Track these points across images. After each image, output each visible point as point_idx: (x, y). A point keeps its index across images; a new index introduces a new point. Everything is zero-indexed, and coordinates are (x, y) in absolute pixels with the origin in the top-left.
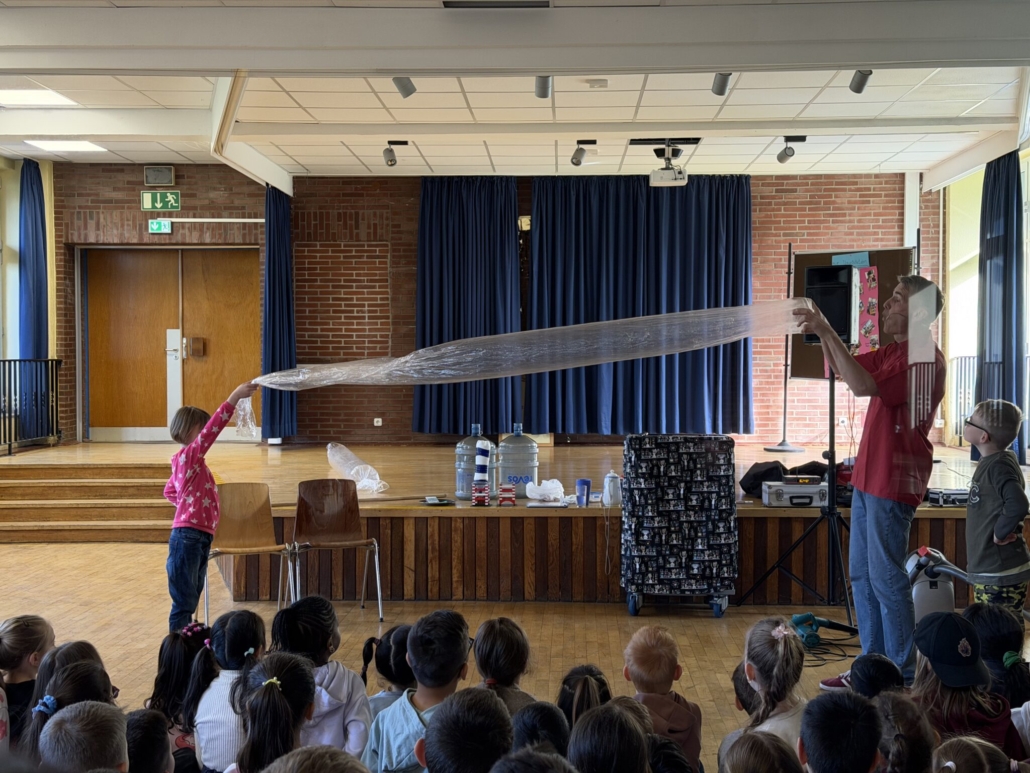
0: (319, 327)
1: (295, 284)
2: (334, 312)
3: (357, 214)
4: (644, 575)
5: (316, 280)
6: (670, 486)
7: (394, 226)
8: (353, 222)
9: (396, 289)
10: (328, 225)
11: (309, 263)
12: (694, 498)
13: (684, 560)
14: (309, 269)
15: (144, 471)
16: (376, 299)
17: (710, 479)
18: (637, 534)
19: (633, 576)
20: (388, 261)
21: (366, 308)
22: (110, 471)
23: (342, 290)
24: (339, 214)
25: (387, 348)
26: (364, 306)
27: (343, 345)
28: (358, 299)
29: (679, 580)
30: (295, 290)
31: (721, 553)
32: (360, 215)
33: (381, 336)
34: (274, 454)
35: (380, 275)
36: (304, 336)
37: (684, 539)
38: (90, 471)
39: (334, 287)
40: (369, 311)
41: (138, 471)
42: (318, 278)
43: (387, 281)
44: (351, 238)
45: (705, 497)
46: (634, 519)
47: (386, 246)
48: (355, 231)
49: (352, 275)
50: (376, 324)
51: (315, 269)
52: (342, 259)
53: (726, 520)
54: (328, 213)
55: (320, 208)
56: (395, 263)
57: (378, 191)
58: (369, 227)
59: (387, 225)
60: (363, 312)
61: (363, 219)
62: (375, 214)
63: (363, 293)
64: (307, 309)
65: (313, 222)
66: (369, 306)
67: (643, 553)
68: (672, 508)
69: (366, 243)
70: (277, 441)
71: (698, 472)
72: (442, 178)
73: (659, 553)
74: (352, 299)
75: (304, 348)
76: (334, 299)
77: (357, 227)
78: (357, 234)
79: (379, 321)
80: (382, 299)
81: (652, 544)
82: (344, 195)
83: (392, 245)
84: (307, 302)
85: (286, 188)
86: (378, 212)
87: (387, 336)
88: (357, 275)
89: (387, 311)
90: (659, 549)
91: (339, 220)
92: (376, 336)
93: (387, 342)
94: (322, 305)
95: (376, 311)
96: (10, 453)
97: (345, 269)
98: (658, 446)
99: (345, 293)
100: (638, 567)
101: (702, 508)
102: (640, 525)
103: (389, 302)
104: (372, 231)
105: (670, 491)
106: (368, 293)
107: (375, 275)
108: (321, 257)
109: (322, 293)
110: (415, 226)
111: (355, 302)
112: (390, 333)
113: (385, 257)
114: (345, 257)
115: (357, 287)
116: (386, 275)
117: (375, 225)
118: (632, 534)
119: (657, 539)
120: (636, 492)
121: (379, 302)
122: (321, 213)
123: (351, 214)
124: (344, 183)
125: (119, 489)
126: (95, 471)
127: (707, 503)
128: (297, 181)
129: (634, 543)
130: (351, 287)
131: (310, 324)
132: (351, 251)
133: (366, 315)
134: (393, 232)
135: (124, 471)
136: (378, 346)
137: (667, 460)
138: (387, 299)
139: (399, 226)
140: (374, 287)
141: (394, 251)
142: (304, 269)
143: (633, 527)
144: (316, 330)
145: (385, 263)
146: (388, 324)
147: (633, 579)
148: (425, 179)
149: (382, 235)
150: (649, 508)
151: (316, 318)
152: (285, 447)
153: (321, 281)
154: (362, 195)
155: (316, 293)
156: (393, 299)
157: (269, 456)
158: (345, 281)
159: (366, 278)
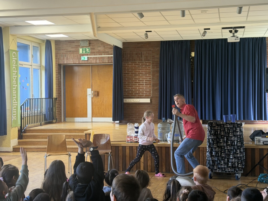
0: (130, 87)
1: (123, 74)
2: (135, 83)
4: (213, 166)
5: (129, 73)
6: (221, 138)
7: (153, 56)
8: (140, 56)
9: (153, 75)
10: (133, 57)
11: (127, 68)
12: (229, 142)
13: (226, 162)
14: (127, 70)
15: (76, 131)
16: (147, 79)
17: (234, 136)
18: (211, 153)
19: (210, 166)
21: (144, 81)
22: (67, 131)
23: (137, 76)
24: (136, 53)
25: (151, 94)
26: (143, 81)
27: (137, 93)
28: (142, 79)
29: (224, 168)
30: (123, 76)
31: (238, 160)
32: (142, 53)
33: (149, 90)
34: (117, 126)
35: (149, 71)
36: (126, 90)
37: (226, 154)
38: (61, 131)
39: (135, 75)
40: (145, 82)
41: (74, 131)
42: (130, 73)
43: (150, 73)
44: (140, 60)
45: (233, 142)
46: (210, 148)
47: (150, 62)
48: (141, 58)
49: (140, 71)
50: (147, 86)
51: (129, 70)
52: (137, 67)
53: (240, 149)
54: (133, 53)
55: (131, 51)
56: (153, 68)
57: (148, 46)
58: (145, 57)
59: (151, 56)
60: (143, 83)
61: (143, 54)
62: (147, 53)
63: (143, 77)
64: (127, 82)
65: (128, 56)
66: (145, 81)
67: (213, 159)
68: (222, 145)
69: (144, 62)
70: (118, 122)
71: (231, 133)
72: (166, 41)
73: (218, 159)
74: (140, 79)
75: (126, 94)
76: (135, 79)
77: (141, 57)
78: (142, 59)
79: (148, 85)
80: (149, 79)
81: (216, 156)
82: (138, 47)
83: (152, 62)
84: (127, 80)
85: (120, 46)
87: (151, 90)
88: (142, 71)
89: (151, 82)
90: (218, 158)
91: (136, 55)
92: (147, 90)
93: (151, 92)
94: (131, 81)
95: (147, 82)
96: (41, 125)
97: (138, 70)
98: (217, 125)
99: (138, 77)
100: (211, 163)
101: (232, 145)
102: (212, 150)
104: (146, 58)
105: (222, 140)
106: (145, 77)
107: (147, 71)
108: (131, 66)
109: (131, 77)
110: (158, 56)
111: (141, 80)
112: (151, 89)
113: (150, 66)
115: (142, 75)
116: (150, 71)
117: (147, 56)
118: (209, 153)
119: (217, 155)
120: (210, 140)
121: (148, 80)
122: (131, 53)
123: (140, 53)
124: (138, 44)
125: (69, 136)
126: (63, 131)
127: (233, 143)
128: (124, 44)
129: (210, 156)
130: (140, 75)
131: (128, 86)
132: (140, 64)
133: (144, 83)
134: (152, 58)
135: (70, 131)
136: (148, 93)
137: (220, 130)
138: (151, 79)
139: (154, 56)
140: (147, 75)
141: (153, 64)
142: (126, 70)
143: (210, 151)
144: (129, 88)
145: (150, 68)
146: (151, 86)
147: (210, 167)
148: (161, 41)
149: (149, 59)
150: (215, 145)
151: (129, 85)
152: (120, 124)
153: (131, 73)
154: (143, 47)
155: (129, 77)
156: (152, 79)
157: (116, 127)
158: (138, 73)
159: (144, 72)
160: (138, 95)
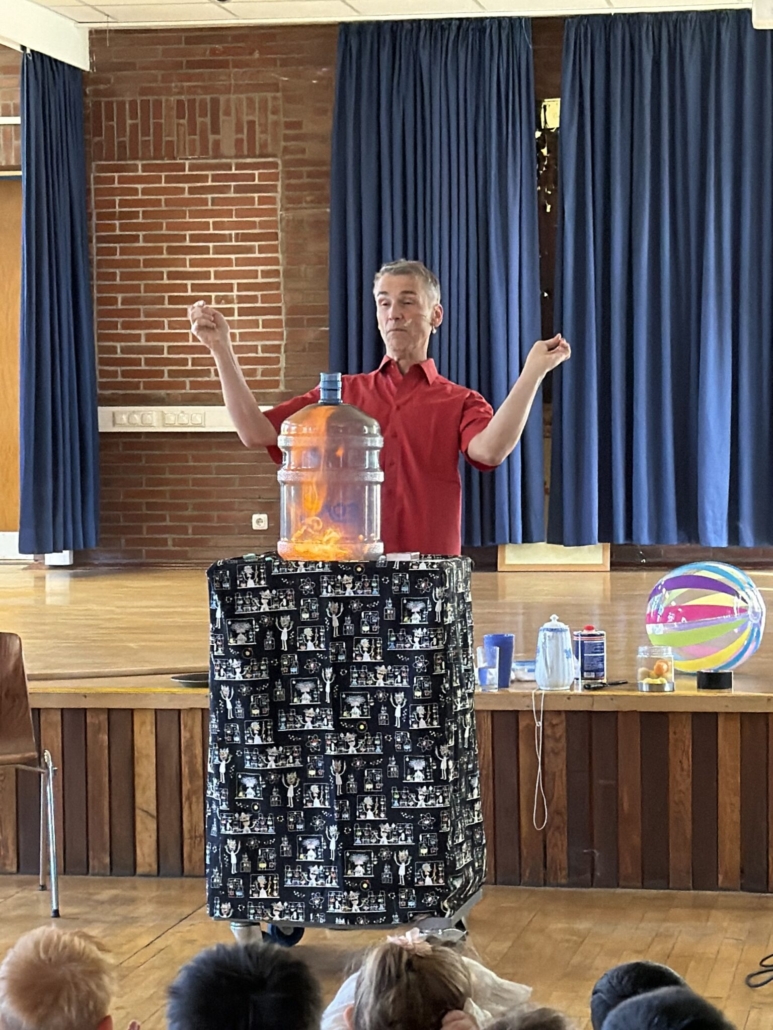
0: (142, 332)
1: (94, 245)
2: (172, 300)
3: (215, 102)
5: (136, 238)
7: (289, 125)
8: (208, 120)
9: (294, 253)
10: (158, 126)
11: (123, 203)
14: (123, 215)
16: (254, 274)
20: (278, 196)
21: (235, 293)
23: (188, 257)
24: (180, 103)
25: (276, 372)
26: (230, 288)
27: (189, 367)
28: (218, 275)
30: (95, 258)
32: (222, 103)
33: (266, 349)
34: (58, 585)
35: (262, 225)
36: (113, 350)
39: (171, 250)
40: (241, 299)
42: (141, 234)
43: (275, 236)
44: (204, 151)
47: (274, 165)
48: (211, 138)
49: (206, 226)
50: (255, 324)
51: (135, 215)
52: (186, 195)
54: (158, 104)
55: (144, 92)
56: (291, 201)
57: (257, 55)
58: (239, 130)
59: (276, 124)
60: (229, 300)
61: (227, 113)
62: (251, 101)
63: (228, 262)
64: (120, 297)
65: (129, 122)
66: (241, 287)
67: (247, 830)
68: (309, 726)
69: (233, 161)
70: (64, 557)
72: (379, 25)
73: (281, 830)
74: (207, 275)
75: (114, 374)
76: (171, 276)
77: (216, 130)
78: (217, 144)
79: (260, 318)
80: (266, 274)
81: (266, 808)
82: (191, 65)
83: (286, 164)
84: (118, 281)
85: (76, 54)
86: (256, 96)
87: (277, 348)
88: (217, 226)
89: (277, 298)
90: (280, 819)
91: (181, 116)
92: (254, 349)
93: (277, 361)
94: (148, 288)
95: (254, 299)
97: (193, 214)
98: (274, 583)
99: (193, 263)
100: (234, 860)
101: (373, 726)
102: (236, 765)
103: (280, 279)
104: (245, 136)
106: (239, 262)
107: (253, 225)
108: (145, 192)
109: (147, 263)
110: (326, 125)
111: (212, 281)
112: (283, 343)
113: (273, 188)
114: (192, 191)
115: (217, 251)
116: (273, 224)
117: (251, 124)
118: (221, 786)
119: (275, 798)
120: (225, 690)
121: (260, 280)
122: (145, 104)
123: (203, 103)
124: (189, 41)
127: (383, 715)
128: (97, 38)
129: (224, 807)
130: (206, 250)
131: (126, 326)
132: (204, 178)
133: (236, 306)
134: (287, 138)
136: (260, 368)
137: (295, 615)
138: (276, 273)
139: (297, 125)
140: (250, 250)
141: (289, 175)
142: (112, 216)
143: (222, 769)
144: (137, 338)
145: (272, 201)
146: (278, 323)
147: (225, 888)
148: (345, 27)
149: (264, 145)
150: (255, 726)
151: (137, 313)
152: (79, 571)
153: (147, 239)
154: (224, 65)
155: (136, 263)
156: (288, 275)
157: (48, 589)
158: (193, 238)
159: (233, 232)
160: (194, 385)
